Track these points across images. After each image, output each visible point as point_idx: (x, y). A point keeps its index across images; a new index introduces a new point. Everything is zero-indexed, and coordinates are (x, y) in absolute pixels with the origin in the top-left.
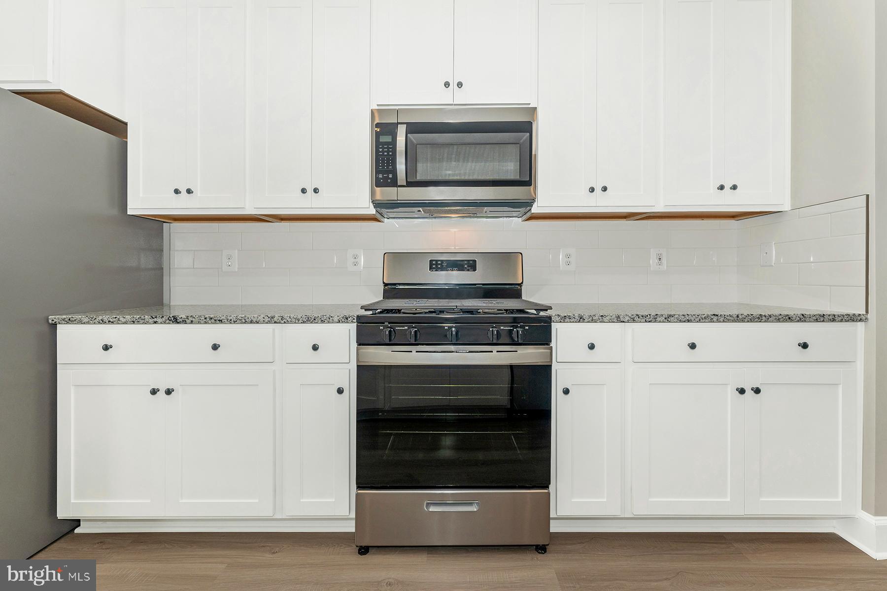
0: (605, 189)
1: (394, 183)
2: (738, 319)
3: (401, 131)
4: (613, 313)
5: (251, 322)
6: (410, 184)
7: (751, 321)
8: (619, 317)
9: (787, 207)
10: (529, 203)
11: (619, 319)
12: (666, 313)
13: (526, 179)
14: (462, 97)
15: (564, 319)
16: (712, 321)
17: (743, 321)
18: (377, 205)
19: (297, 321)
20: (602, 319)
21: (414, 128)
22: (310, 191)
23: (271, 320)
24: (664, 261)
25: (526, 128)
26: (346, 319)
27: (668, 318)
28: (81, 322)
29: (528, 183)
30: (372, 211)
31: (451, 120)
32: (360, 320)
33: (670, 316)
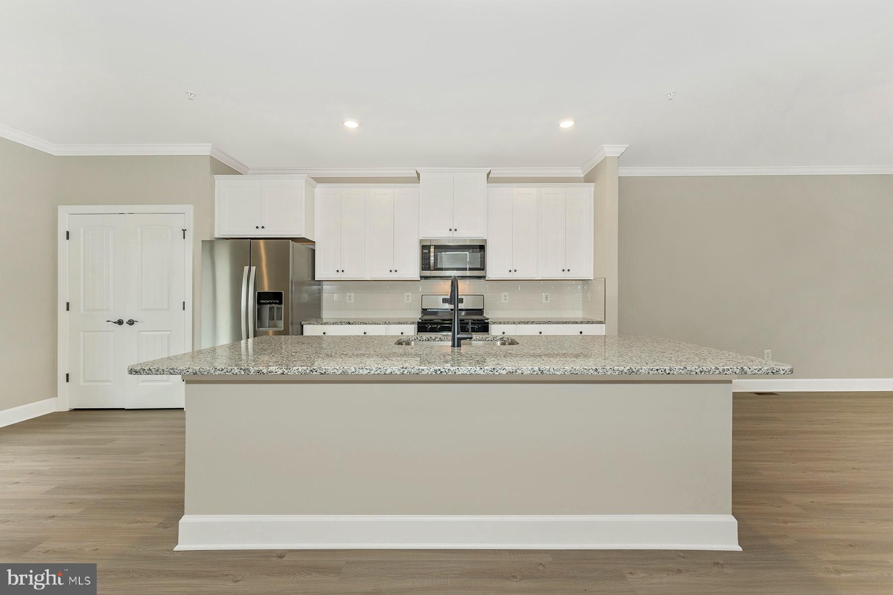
0: (515, 271)
1: (429, 269)
2: (558, 323)
3: (432, 250)
4: (512, 321)
5: (378, 324)
6: (435, 270)
7: (563, 324)
8: (514, 322)
9: (592, 278)
10: (484, 277)
11: (514, 323)
12: (532, 321)
13: (483, 268)
14: (456, 234)
15: (494, 323)
16: (548, 323)
17: (560, 323)
18: (421, 277)
19: (395, 323)
20: (508, 323)
21: (436, 247)
22: (393, 271)
23: (385, 323)
24: (549, 298)
25: (482, 248)
26: (413, 323)
27: (532, 323)
28: (314, 324)
29: (483, 269)
30: (419, 279)
31: (451, 243)
32: (419, 323)
33: (533, 322)
